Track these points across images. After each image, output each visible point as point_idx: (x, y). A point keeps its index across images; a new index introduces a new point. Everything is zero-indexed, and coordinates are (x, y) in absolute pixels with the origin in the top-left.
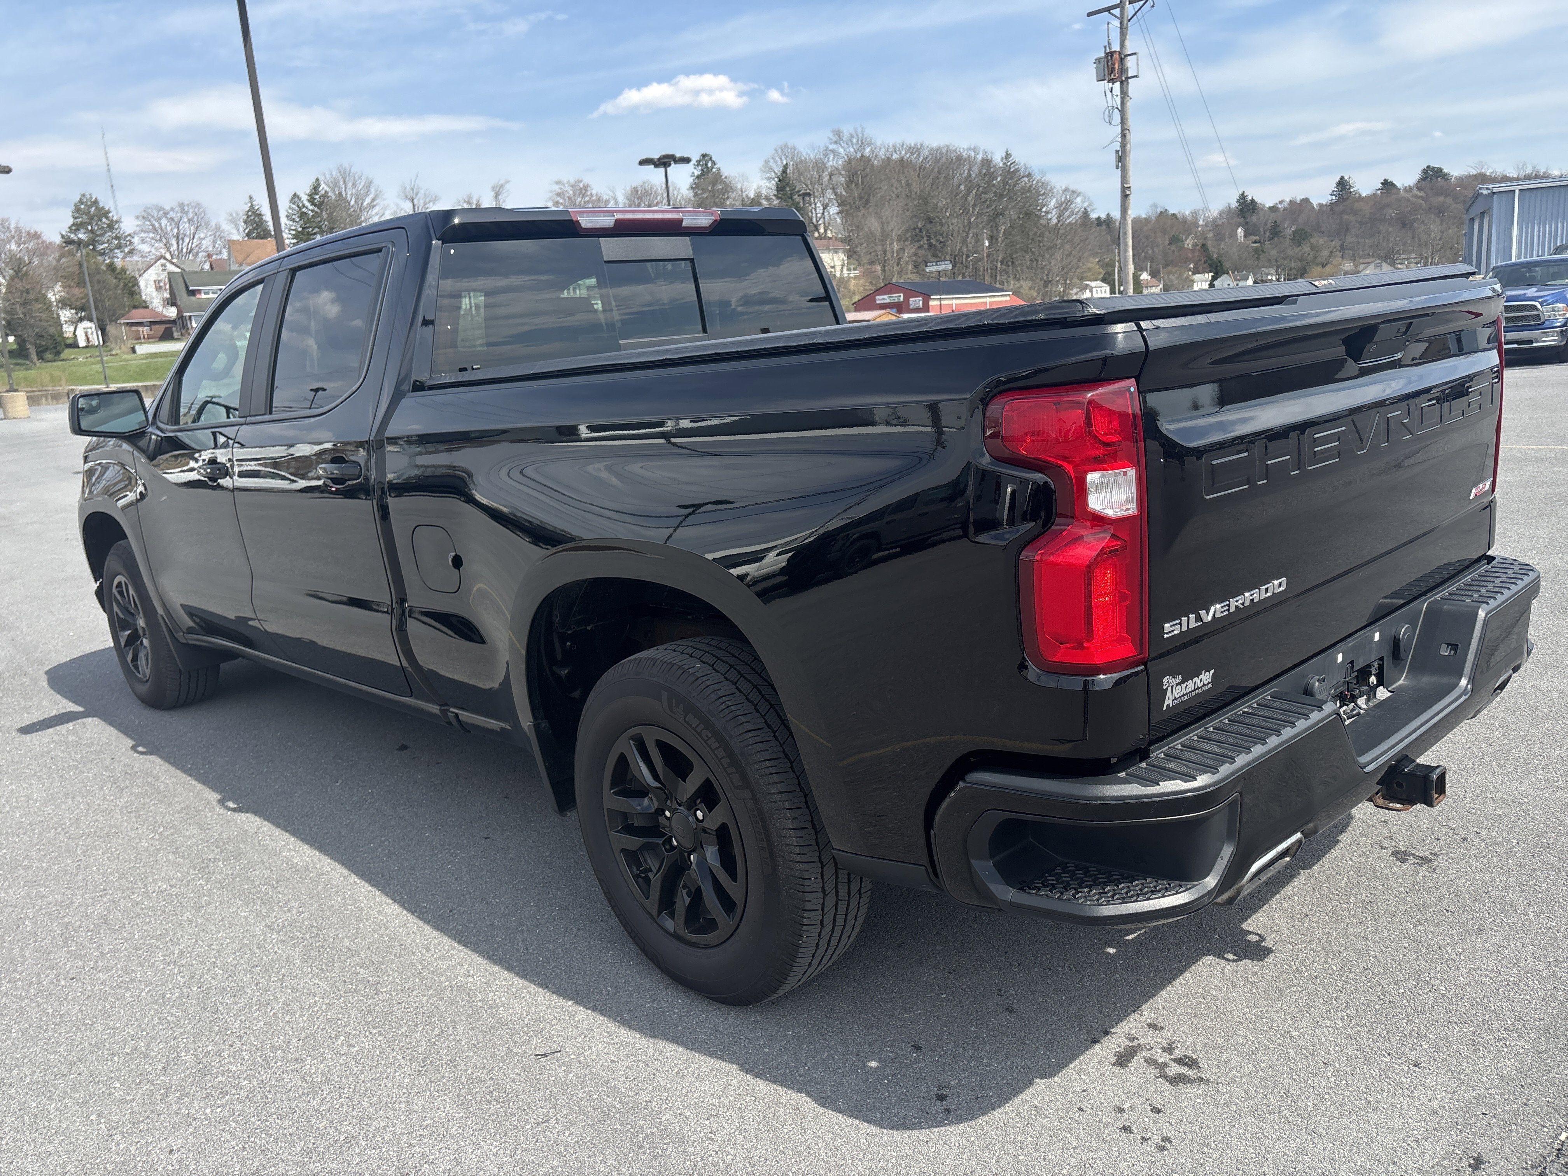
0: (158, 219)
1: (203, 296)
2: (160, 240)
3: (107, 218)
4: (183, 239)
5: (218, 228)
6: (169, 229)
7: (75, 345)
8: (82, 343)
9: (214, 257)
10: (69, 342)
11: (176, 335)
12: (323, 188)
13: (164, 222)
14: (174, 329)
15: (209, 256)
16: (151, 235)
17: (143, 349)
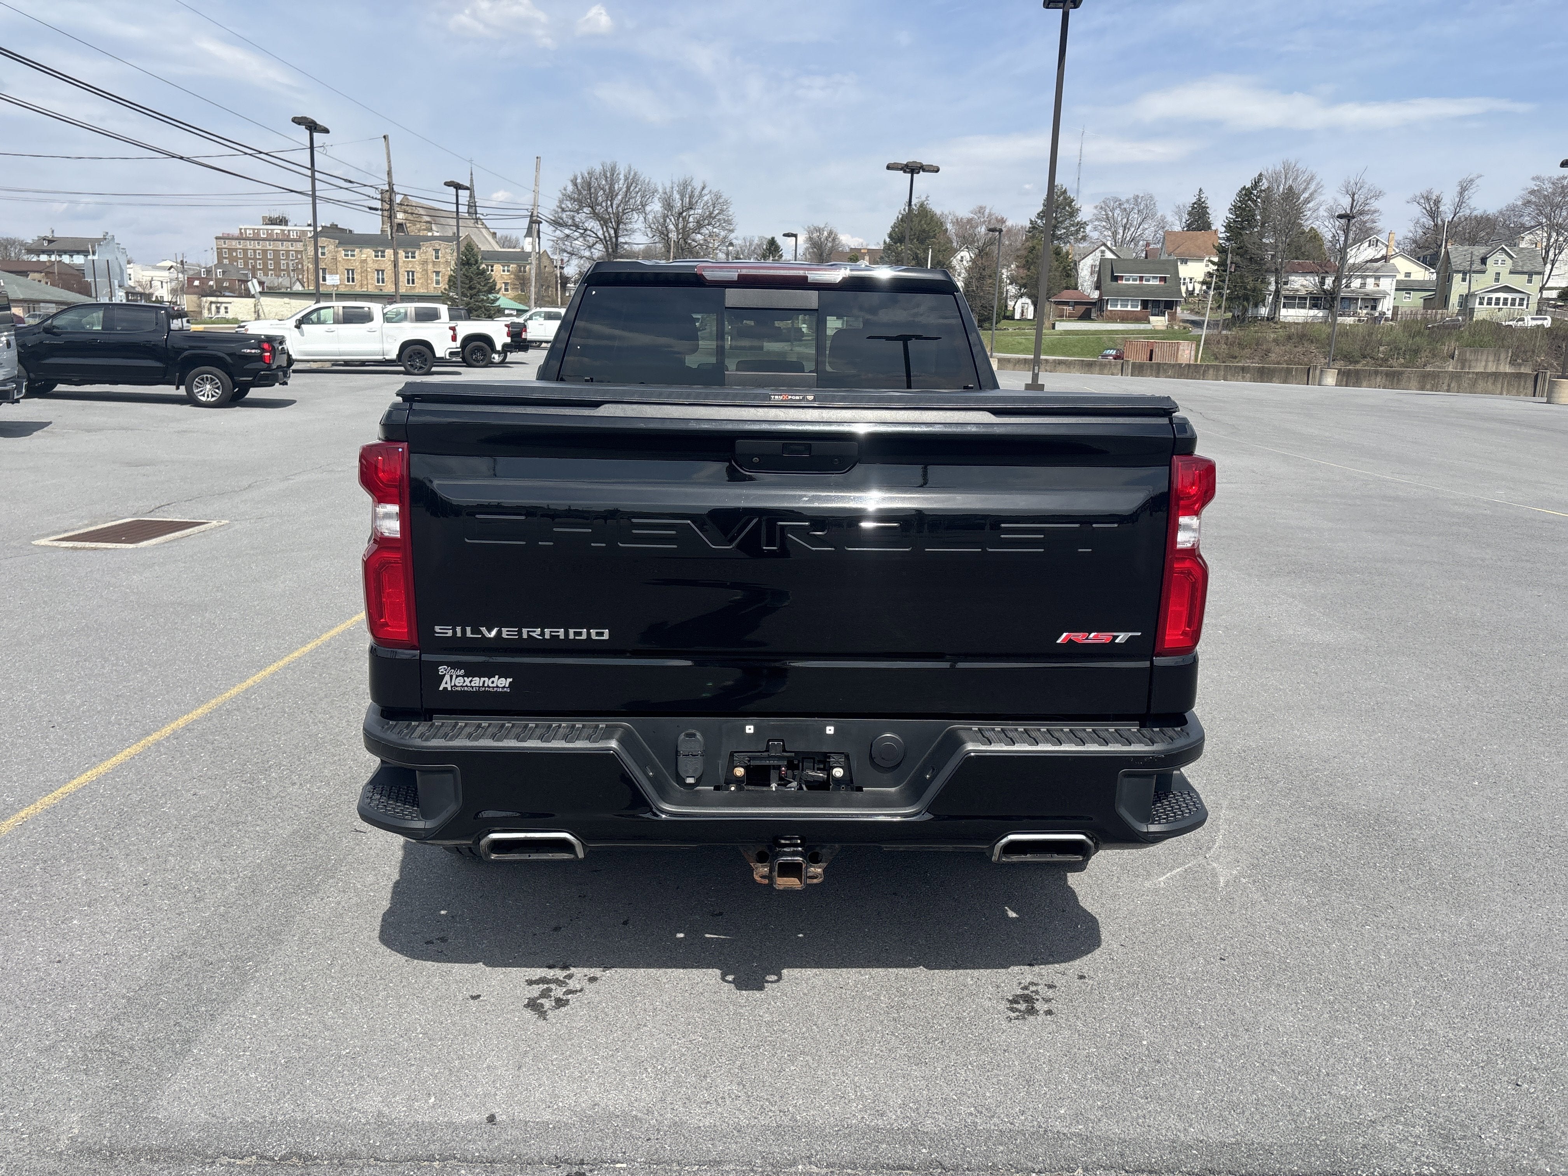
0: (1113, 210)
1: (1124, 282)
2: (1109, 229)
3: (1070, 206)
4: (1129, 229)
5: (1163, 218)
6: (1119, 219)
7: (1011, 318)
8: (1017, 316)
9: (1151, 247)
10: (1008, 314)
11: (1093, 315)
12: (1265, 184)
13: (1117, 211)
14: (1093, 310)
15: (1148, 245)
16: (1104, 224)
17: (1061, 326)
